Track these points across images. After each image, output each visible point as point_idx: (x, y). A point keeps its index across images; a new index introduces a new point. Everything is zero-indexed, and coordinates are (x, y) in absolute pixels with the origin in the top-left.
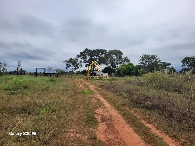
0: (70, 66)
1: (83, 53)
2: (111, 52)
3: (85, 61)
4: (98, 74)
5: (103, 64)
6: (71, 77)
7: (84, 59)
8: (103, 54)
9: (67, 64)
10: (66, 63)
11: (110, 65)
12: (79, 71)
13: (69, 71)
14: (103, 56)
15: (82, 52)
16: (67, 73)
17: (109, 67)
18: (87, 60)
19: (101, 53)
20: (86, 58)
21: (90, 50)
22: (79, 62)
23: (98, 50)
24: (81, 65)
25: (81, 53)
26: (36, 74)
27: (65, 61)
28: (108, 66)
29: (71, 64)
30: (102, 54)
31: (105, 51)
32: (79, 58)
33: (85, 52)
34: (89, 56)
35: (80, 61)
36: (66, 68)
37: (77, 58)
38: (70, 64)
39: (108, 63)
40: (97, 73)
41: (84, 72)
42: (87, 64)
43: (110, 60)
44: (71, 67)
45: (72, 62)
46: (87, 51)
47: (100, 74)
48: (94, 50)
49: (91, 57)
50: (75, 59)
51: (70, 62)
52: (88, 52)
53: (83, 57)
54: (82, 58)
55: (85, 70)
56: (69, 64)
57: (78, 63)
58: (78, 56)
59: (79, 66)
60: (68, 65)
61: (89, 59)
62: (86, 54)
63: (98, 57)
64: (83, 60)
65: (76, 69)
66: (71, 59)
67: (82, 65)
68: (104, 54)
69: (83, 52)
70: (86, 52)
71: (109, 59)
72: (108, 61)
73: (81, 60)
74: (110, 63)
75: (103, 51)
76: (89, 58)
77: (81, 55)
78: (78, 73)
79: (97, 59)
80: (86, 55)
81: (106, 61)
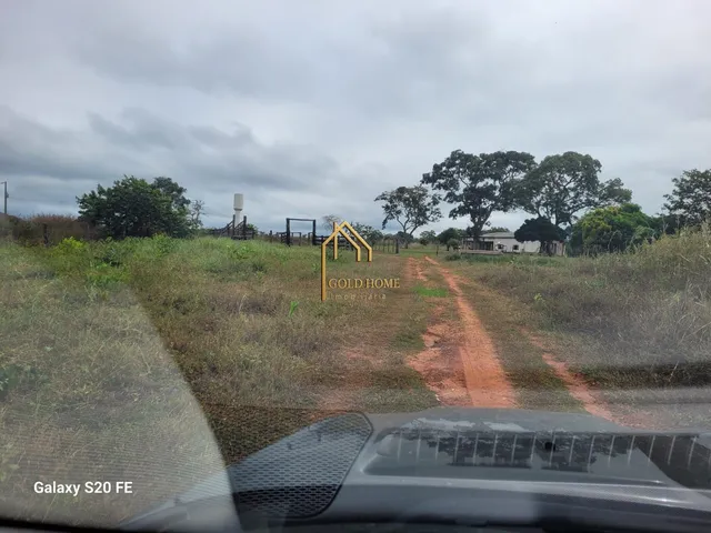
0: (399, 212)
1: (444, 168)
2: (552, 164)
3: (452, 198)
4: (500, 247)
5: (517, 210)
6: (397, 252)
7: (445, 187)
8: (518, 168)
9: (387, 208)
10: (385, 203)
11: (547, 213)
12: (433, 232)
13: (394, 233)
14: (520, 176)
15: (439, 163)
16: (387, 237)
17: (543, 221)
18: (457, 193)
19: (511, 167)
20: (454, 184)
21: (469, 157)
22: (429, 200)
23: (498, 155)
24: (437, 212)
25: (436, 168)
26: (287, 239)
27: (383, 197)
28: (536, 217)
29: (401, 206)
30: (517, 171)
31: (528, 158)
32: (430, 185)
33: (450, 162)
34: (467, 180)
35: (433, 198)
36: (385, 222)
37: (424, 186)
38: (399, 208)
39: (538, 204)
40: (497, 242)
41: (449, 236)
42: (456, 205)
43: (550, 194)
44: (403, 218)
45: (407, 200)
46: (460, 160)
47: (509, 245)
48: (483, 156)
49: (474, 179)
50: (416, 188)
51: (400, 198)
52: (461, 165)
53: (442, 181)
54: (439, 187)
55: (451, 230)
56: (396, 206)
57: (426, 204)
58: (427, 179)
59: (428, 213)
60: (391, 211)
61: (465, 190)
62: (454, 172)
63: (500, 179)
64: (443, 193)
65: (419, 223)
66: (402, 190)
67: (441, 211)
68: (523, 169)
69: (443, 164)
70: (453, 165)
71: (543, 191)
72: (538, 198)
73: (437, 191)
74: (546, 205)
75: (520, 160)
76: (464, 183)
77: (437, 175)
78: (428, 239)
79: (495, 188)
80: (455, 176)
81: (531, 195)
